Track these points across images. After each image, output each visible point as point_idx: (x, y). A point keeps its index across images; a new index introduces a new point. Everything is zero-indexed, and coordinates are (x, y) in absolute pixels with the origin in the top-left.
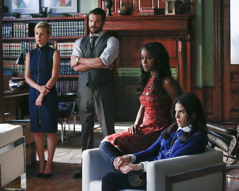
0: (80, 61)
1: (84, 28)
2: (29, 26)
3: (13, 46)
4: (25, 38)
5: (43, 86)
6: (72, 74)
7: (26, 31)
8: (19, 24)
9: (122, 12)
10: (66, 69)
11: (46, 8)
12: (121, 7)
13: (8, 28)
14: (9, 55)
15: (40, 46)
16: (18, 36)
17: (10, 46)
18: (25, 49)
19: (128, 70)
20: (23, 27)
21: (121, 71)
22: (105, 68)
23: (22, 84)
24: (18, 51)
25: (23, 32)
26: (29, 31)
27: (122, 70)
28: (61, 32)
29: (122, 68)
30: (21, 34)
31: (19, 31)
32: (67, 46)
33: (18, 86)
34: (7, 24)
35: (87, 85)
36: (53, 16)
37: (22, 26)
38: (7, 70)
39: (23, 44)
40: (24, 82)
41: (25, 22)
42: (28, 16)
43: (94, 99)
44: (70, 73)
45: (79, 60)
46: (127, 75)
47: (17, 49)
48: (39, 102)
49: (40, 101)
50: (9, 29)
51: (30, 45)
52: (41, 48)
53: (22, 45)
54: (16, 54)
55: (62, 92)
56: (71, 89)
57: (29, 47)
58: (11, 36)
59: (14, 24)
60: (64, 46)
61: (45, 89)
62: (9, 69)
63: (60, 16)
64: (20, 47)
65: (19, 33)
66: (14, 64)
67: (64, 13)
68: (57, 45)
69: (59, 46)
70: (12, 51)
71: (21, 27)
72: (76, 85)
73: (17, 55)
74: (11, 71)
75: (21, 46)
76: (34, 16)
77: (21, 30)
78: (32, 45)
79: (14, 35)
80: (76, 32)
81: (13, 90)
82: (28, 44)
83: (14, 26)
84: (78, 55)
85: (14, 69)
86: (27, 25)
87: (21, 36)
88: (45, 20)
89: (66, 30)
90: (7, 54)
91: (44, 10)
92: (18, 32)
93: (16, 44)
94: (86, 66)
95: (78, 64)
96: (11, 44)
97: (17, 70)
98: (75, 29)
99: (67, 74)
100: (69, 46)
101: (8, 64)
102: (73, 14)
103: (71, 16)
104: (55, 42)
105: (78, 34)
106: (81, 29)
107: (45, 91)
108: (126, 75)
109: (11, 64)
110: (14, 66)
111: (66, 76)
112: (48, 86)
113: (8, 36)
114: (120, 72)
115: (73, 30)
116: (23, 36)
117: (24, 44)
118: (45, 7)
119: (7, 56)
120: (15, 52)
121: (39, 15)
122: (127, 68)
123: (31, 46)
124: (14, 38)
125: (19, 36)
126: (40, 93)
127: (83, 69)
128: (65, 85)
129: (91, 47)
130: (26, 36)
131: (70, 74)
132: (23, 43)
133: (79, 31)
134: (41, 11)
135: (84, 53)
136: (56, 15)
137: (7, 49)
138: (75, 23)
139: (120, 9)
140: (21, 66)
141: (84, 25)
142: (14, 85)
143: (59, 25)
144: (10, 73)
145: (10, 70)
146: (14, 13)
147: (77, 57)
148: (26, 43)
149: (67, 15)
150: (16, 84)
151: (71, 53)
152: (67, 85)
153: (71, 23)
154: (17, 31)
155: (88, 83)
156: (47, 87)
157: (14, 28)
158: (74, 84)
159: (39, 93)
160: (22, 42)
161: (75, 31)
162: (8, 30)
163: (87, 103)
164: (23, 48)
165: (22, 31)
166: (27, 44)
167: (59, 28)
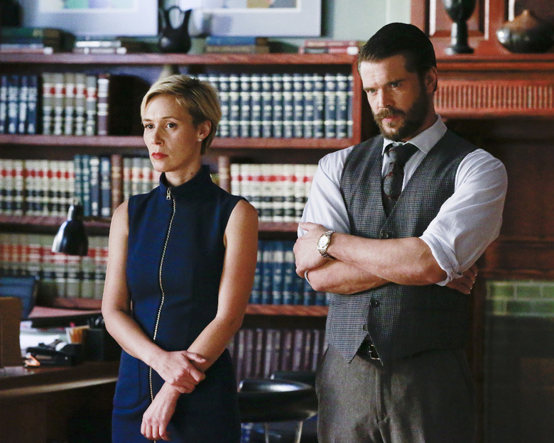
0: (335, 250)
1: (347, 106)
2: (111, 88)
3: (41, 174)
4: (91, 141)
5: (178, 355)
6: (291, 302)
7: (97, 109)
8: (70, 76)
9: (515, 37)
10: (266, 278)
11: (188, 14)
12: (511, 17)
13: (18, 96)
14: (19, 213)
15: (174, 179)
16: (63, 129)
17: (25, 173)
18: (90, 187)
19: (534, 292)
20: (85, 92)
21: (501, 294)
22: (442, 284)
23: (74, 337)
24: (59, 194)
25: (85, 116)
26: (110, 110)
27: (510, 291)
28: (250, 118)
29: (508, 280)
30: (74, 123)
31: (69, 110)
32: (273, 179)
33: (59, 347)
34: (16, 77)
35: (362, 352)
36: (216, 49)
37: (80, 87)
38: (10, 274)
39: (82, 166)
40: (84, 331)
41: (93, 69)
42: (107, 44)
43: (391, 412)
44: (282, 296)
45: (330, 244)
46: (532, 314)
47: (58, 185)
48: (157, 422)
49: (160, 416)
50: (23, 97)
51: (116, 169)
52: (176, 191)
53: (78, 171)
54: (50, 206)
55: (247, 377)
56: (284, 368)
57: (110, 179)
58: (31, 128)
59: (46, 76)
60: (261, 179)
61: (185, 365)
62: (20, 271)
63: (244, 49)
64: (71, 180)
65: (69, 119)
66: (41, 251)
67: (265, 39)
68: (229, 173)
69: (240, 179)
70: (34, 194)
71: (75, 91)
72: (308, 348)
73: (55, 214)
74: (29, 282)
75: (75, 176)
76: (134, 45)
77: (74, 105)
78: (122, 172)
79: (47, 125)
80: (312, 119)
81: (34, 363)
82: (105, 165)
83: (47, 86)
84: (330, 223)
85: (41, 273)
86: (104, 83)
87: (74, 129)
88: (182, 65)
89: (272, 111)
90: (14, 206)
91: (176, 21)
92: (64, 115)
93: (55, 166)
94: (359, 269)
95: (328, 259)
96: (32, 165)
97: (53, 275)
98: (309, 108)
99: (270, 301)
100: (283, 179)
101: (15, 250)
102: (301, 44)
103: (294, 49)
104: (222, 161)
105: (323, 129)
106: (336, 106)
107: (186, 376)
108: (528, 311)
109: (29, 251)
110: (41, 260)
111: (265, 310)
112: (199, 356)
113: (17, 127)
114: (499, 298)
115: (303, 111)
116: (84, 129)
117: (89, 166)
118: (185, 8)
119: (12, 216)
120: (46, 200)
121: (156, 41)
122: (531, 284)
123: (116, 175)
124: (45, 139)
125: (68, 130)
126: (163, 382)
127: (346, 282)
128: (259, 347)
129: (387, 190)
130: (96, 133)
131: (281, 301)
132: (85, 161)
133: (327, 115)
134: (164, 25)
135: (355, 212)
136: (231, 45)
137: (14, 183)
138: (312, 82)
139: (507, 25)
140: (74, 259)
141: (347, 90)
142: (41, 345)
143: (239, 90)
144: (23, 290)
145: (22, 274)
146: (46, 30)
147: (322, 228)
148: (95, 162)
149: (275, 46)
150: (48, 339)
151: (302, 210)
152: (269, 347)
153: (292, 82)
154: (59, 110)
155: (365, 344)
156: (193, 357)
157: (47, 95)
158: (298, 345)
159: (159, 382)
160: (81, 158)
161: (308, 114)
162: (18, 102)
163: (359, 429)
164: (82, 181)
165: (80, 110)
166: (100, 166)
167: (239, 102)
